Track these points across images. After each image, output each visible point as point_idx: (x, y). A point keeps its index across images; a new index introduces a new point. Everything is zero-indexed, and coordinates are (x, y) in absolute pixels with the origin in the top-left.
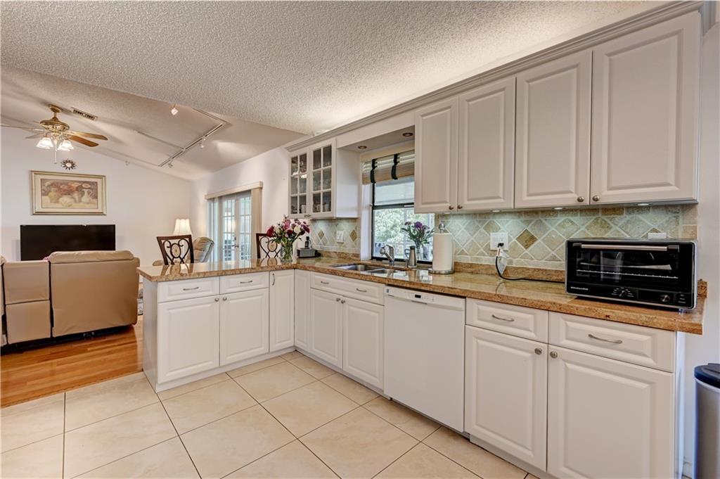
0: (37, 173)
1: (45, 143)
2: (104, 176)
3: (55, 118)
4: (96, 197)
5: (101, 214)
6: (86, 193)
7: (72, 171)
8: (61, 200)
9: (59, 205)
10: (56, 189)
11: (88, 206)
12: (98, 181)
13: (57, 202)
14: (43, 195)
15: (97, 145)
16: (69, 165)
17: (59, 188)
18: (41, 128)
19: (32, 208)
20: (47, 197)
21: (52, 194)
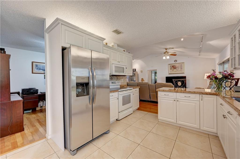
0: (169, 64)
1: (164, 58)
2: (184, 62)
3: (166, 51)
4: (182, 69)
5: (183, 73)
6: (179, 68)
7: (176, 63)
8: (174, 70)
9: (174, 72)
10: (173, 68)
11: (180, 71)
12: (182, 64)
13: (173, 71)
14: (170, 69)
15: (176, 55)
16: (176, 61)
17: (174, 67)
18: (164, 55)
19: (169, 73)
20: (171, 70)
21: (172, 69)
